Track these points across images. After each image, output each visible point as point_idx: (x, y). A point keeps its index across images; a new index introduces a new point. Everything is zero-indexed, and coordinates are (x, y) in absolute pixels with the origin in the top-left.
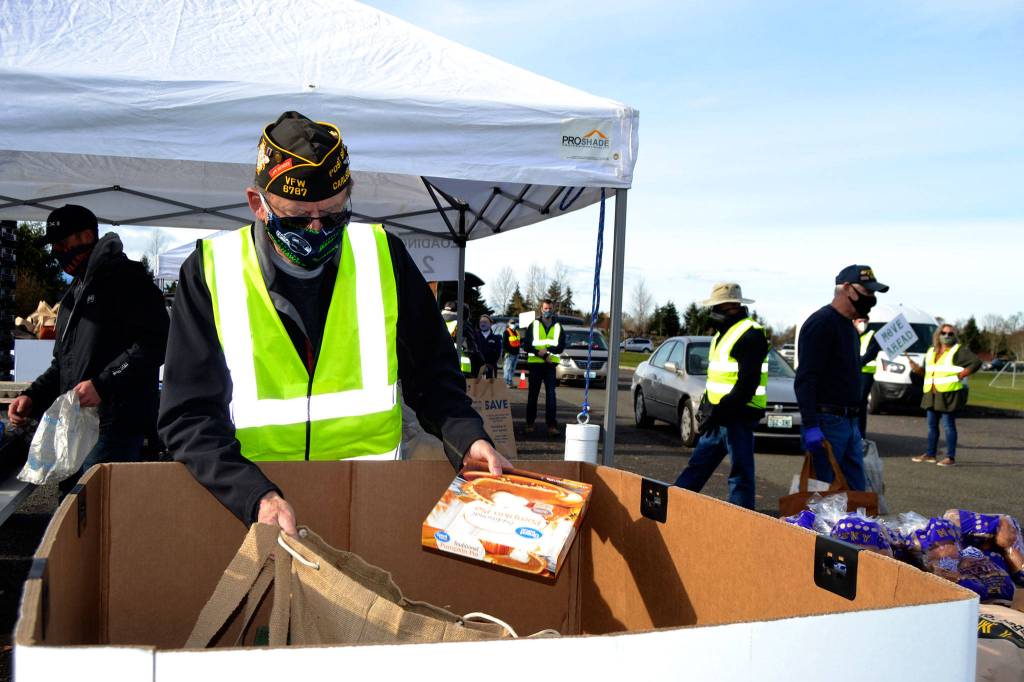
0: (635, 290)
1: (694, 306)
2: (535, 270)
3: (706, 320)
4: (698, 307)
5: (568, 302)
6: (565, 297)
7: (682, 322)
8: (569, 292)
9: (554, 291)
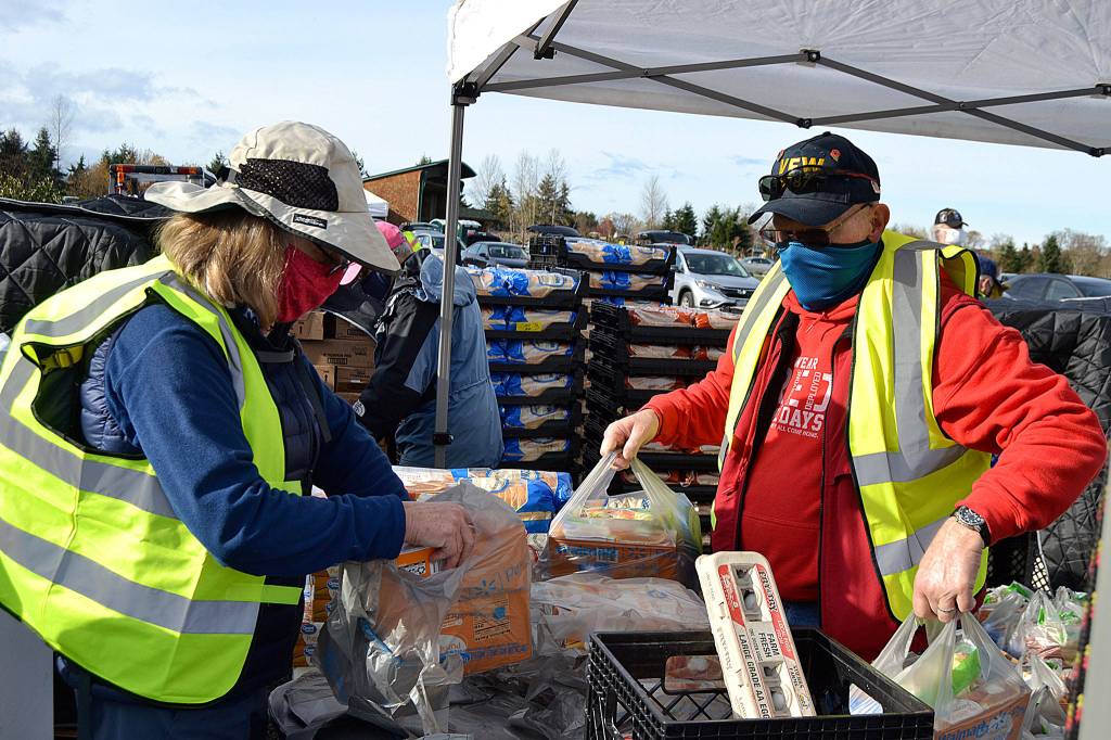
0: (646, 187)
1: (715, 210)
2: (525, 160)
3: (730, 227)
4: (721, 211)
5: (563, 201)
6: (560, 194)
7: (700, 229)
8: (565, 189)
9: (547, 187)
